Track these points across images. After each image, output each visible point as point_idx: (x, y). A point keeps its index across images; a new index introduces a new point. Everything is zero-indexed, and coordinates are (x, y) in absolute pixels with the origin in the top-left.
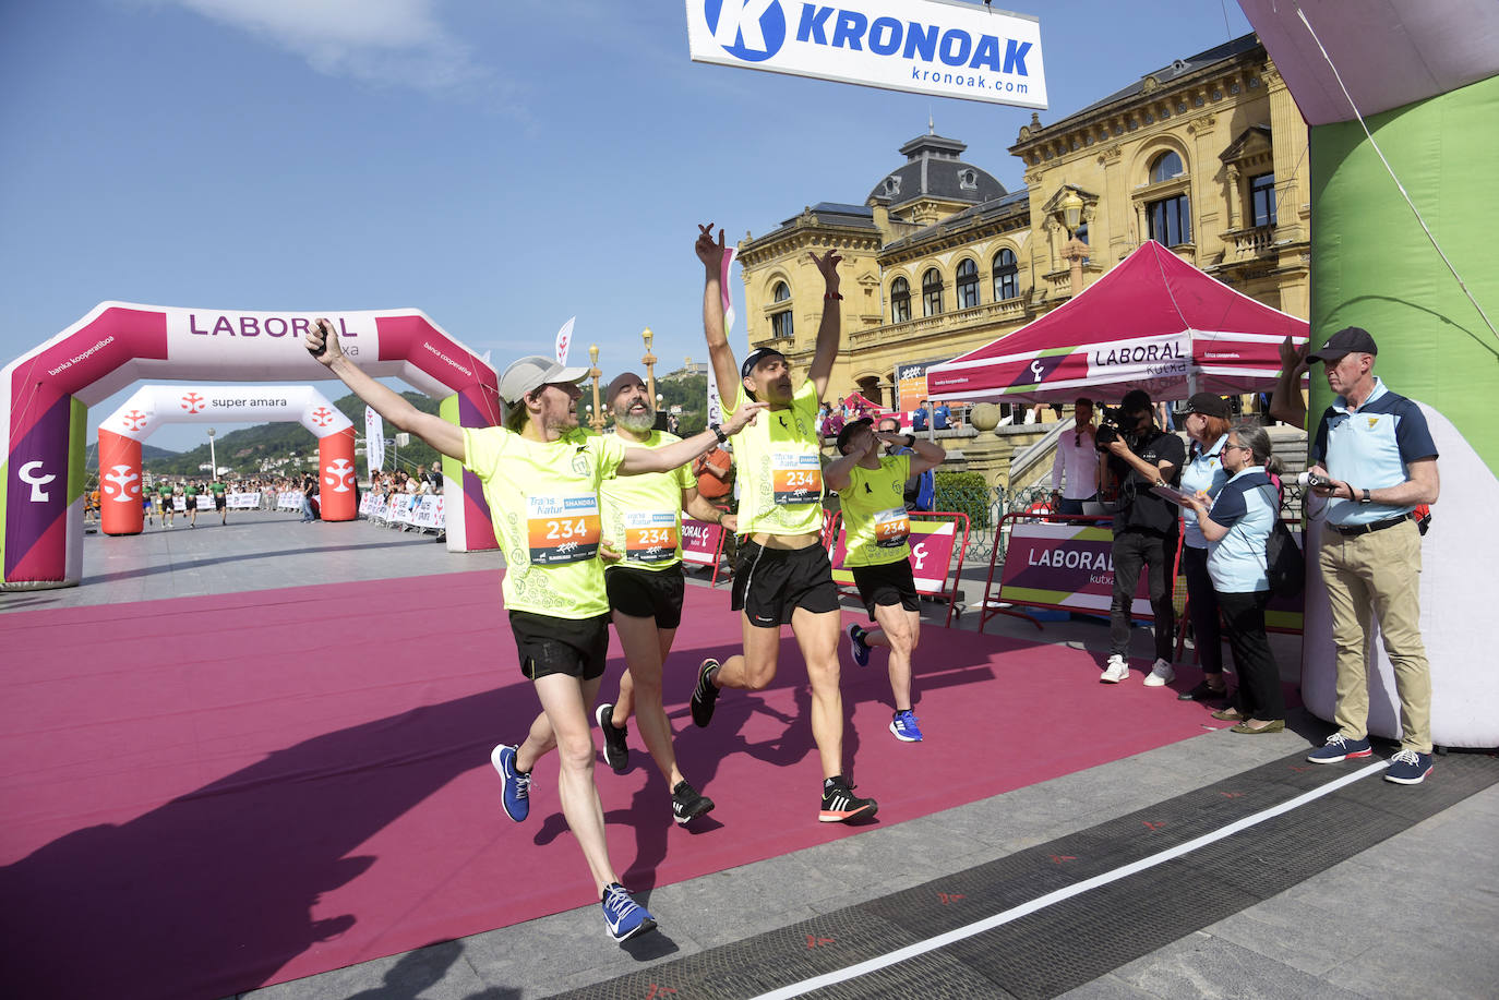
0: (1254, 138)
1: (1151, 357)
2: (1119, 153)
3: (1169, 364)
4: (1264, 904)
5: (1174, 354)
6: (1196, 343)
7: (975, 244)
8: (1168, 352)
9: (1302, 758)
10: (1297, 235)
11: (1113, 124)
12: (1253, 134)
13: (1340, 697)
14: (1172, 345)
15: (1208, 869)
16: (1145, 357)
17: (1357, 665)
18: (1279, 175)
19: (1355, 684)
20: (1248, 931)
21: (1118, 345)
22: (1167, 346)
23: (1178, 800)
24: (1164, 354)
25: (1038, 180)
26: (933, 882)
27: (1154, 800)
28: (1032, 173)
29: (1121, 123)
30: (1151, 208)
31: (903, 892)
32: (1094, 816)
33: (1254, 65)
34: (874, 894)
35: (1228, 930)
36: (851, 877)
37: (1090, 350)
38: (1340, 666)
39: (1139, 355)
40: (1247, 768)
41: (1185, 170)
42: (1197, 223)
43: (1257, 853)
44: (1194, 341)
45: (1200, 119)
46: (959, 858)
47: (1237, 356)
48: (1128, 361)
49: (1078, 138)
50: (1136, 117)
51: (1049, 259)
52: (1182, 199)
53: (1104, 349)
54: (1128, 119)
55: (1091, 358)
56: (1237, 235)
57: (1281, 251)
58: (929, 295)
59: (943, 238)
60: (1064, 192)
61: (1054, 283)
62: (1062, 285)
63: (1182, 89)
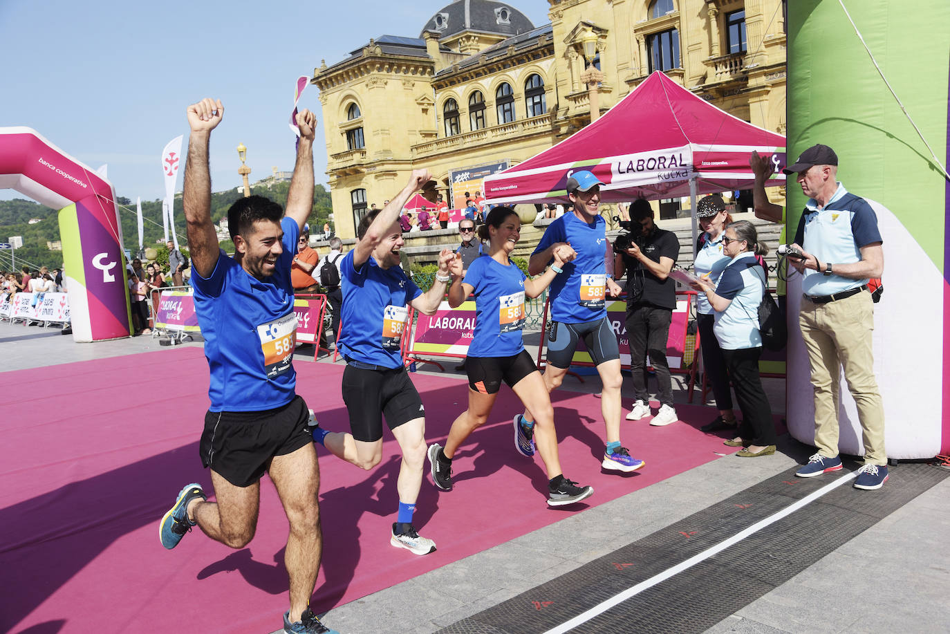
1: (661, 166)
3: (675, 172)
4: (777, 590)
5: (678, 163)
6: (696, 154)
7: (509, 70)
8: (673, 162)
9: (791, 474)
10: (762, 60)
13: (817, 426)
14: (677, 156)
15: (733, 565)
16: (656, 166)
17: (828, 401)
18: (748, 12)
19: (828, 415)
20: (768, 612)
21: (635, 157)
22: (673, 157)
23: (703, 512)
24: (671, 164)
25: (560, 17)
26: (526, 592)
27: (686, 514)
28: (554, 11)
30: (649, 39)
31: (504, 603)
32: (642, 530)
34: (481, 607)
35: (754, 613)
36: (462, 594)
37: (613, 161)
38: (817, 402)
39: (651, 164)
40: (752, 484)
41: (676, 8)
42: (685, 51)
43: (768, 550)
44: (694, 152)
46: (543, 572)
47: (726, 163)
48: (643, 170)
51: (570, 82)
52: (673, 32)
53: (624, 160)
55: (614, 168)
56: (715, 61)
57: (750, 74)
58: (474, 113)
59: (484, 66)
60: (581, 27)
61: (574, 102)
62: (581, 104)
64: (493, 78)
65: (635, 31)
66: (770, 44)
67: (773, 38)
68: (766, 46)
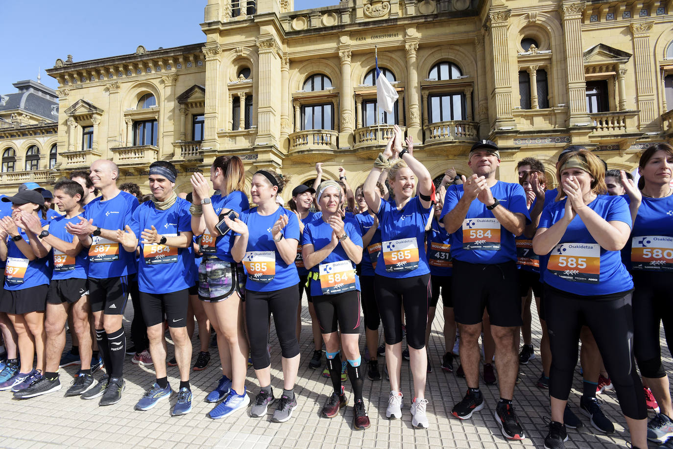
0: (196, 92)
2: (118, 87)
10: (215, 145)
11: (117, 69)
12: (197, 89)
18: (207, 109)
25: (65, 95)
28: (62, 89)
29: (121, 69)
30: (136, 124)
41: (157, 105)
42: (161, 136)
45: (168, 77)
50: (131, 67)
51: (67, 144)
52: (154, 121)
54: (126, 68)
56: (182, 144)
57: (205, 154)
58: (6, 164)
59: (17, 130)
60: (81, 104)
61: (67, 158)
62: (73, 161)
63: (158, 56)
64: (24, 140)
65: (125, 115)
66: (222, 135)
67: (224, 131)
68: (219, 137)
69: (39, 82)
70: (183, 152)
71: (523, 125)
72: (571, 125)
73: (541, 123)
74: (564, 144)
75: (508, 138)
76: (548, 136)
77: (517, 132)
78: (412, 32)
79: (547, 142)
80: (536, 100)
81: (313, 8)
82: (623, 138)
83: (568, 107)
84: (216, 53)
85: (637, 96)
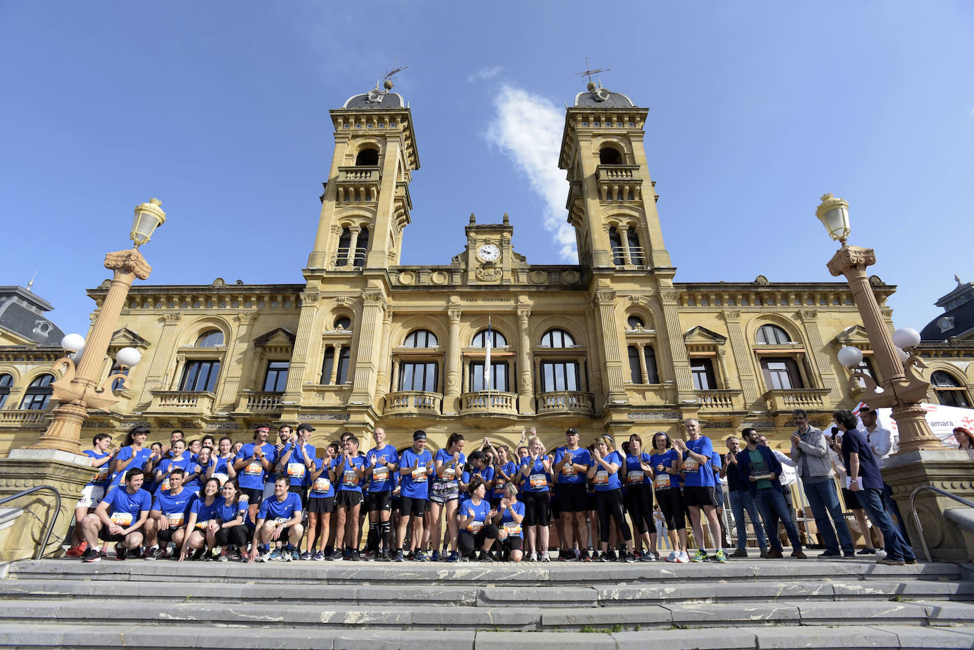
0: (279, 335)
2: (178, 319)
10: (299, 400)
11: (182, 299)
12: (280, 333)
18: (295, 358)
29: (188, 299)
30: (189, 363)
33: (292, 293)
41: (224, 344)
42: (222, 381)
45: (246, 315)
49: (150, 300)
50: (201, 299)
52: (215, 364)
54: (195, 299)
56: (251, 394)
57: (285, 409)
60: (123, 333)
63: (240, 292)
66: (308, 389)
67: (311, 385)
68: (304, 390)
69: (28, 289)
70: (251, 404)
71: (636, 399)
72: (680, 402)
73: (653, 399)
74: (676, 420)
75: (622, 412)
76: (660, 411)
77: (629, 406)
78: (524, 299)
79: (660, 418)
80: (646, 375)
81: (423, 265)
82: (732, 416)
83: (675, 383)
84: (315, 299)
85: (739, 376)
